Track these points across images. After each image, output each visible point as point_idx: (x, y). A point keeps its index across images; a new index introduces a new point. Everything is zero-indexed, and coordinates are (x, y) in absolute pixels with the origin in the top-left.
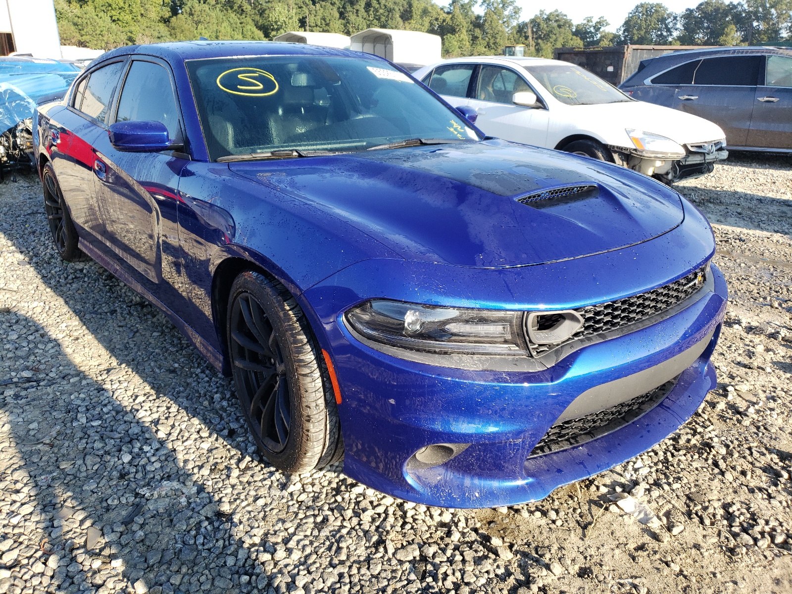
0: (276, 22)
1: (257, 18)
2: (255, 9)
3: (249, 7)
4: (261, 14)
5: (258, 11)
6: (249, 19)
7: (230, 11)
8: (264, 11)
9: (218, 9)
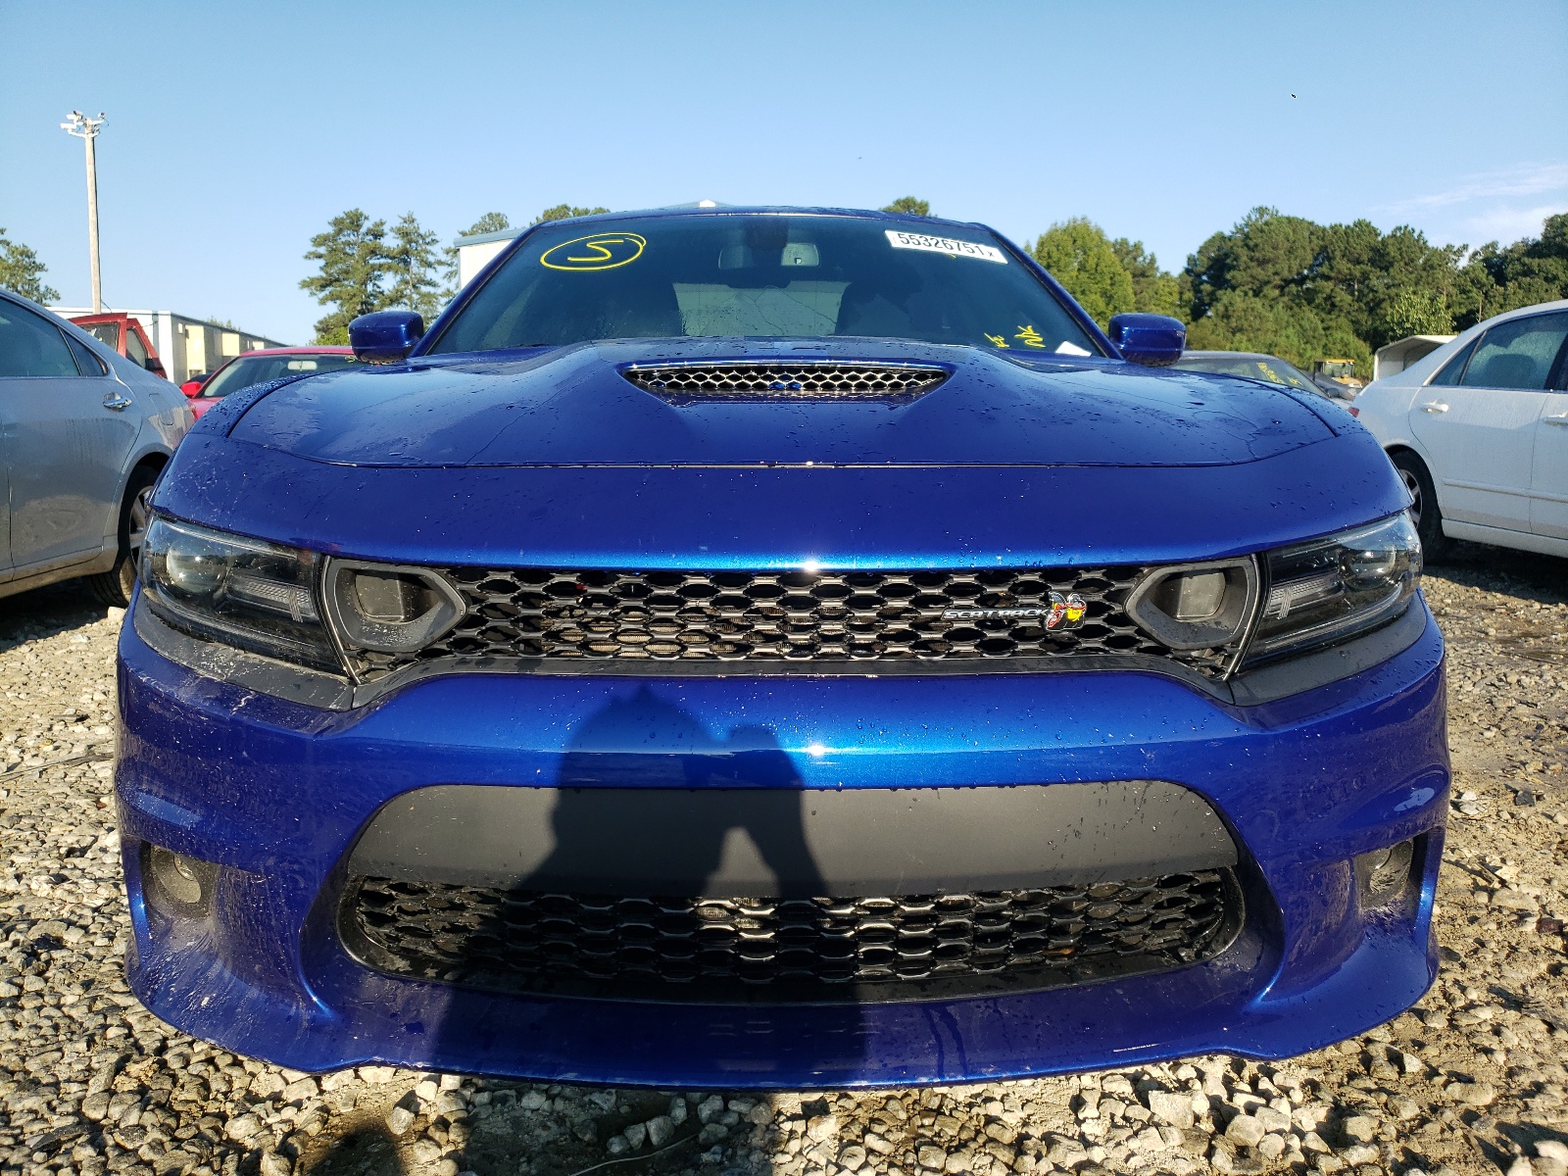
0: (1400, 324)
1: (1363, 317)
2: (1359, 300)
3: (1349, 298)
4: (1371, 311)
5: (1367, 304)
6: (1343, 321)
7: (1306, 308)
8: (1378, 303)
9: (1281, 305)
